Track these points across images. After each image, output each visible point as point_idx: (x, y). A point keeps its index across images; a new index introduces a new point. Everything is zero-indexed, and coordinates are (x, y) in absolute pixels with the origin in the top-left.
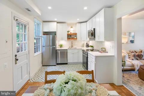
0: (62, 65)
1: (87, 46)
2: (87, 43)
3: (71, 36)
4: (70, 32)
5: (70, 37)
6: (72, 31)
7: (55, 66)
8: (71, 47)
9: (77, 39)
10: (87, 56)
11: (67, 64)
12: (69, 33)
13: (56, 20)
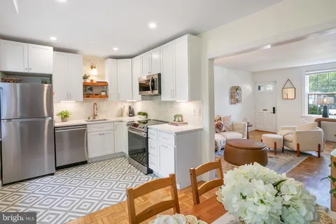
0: (74, 169)
1: (130, 113)
2: (130, 108)
3: (91, 89)
4: (90, 78)
5: (89, 92)
6: (94, 76)
7: (53, 174)
8: (91, 119)
9: (107, 96)
10: (146, 136)
11: (85, 163)
12: (88, 81)
13: (53, 39)
